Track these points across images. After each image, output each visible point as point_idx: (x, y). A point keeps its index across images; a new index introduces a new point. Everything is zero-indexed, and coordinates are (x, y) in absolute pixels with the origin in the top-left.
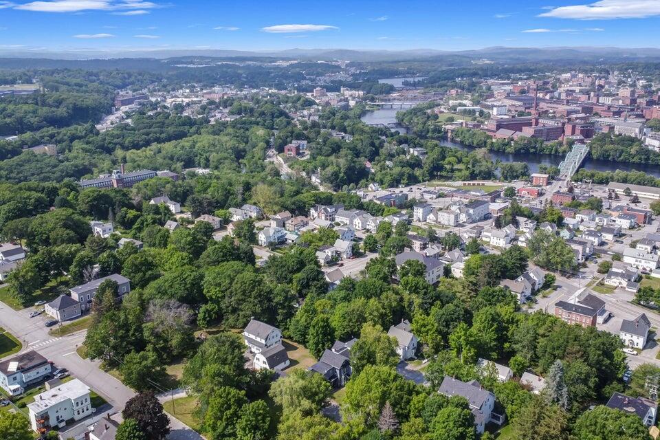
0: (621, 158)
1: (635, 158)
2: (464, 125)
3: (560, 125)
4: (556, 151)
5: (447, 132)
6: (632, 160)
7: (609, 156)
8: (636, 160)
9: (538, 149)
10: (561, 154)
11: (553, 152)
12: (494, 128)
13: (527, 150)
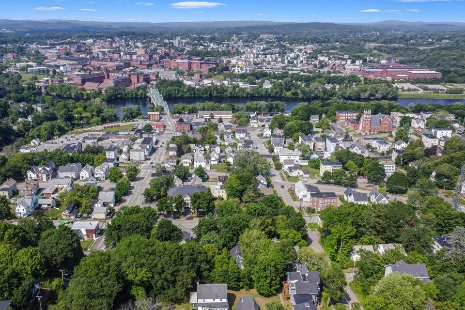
0: (179, 95)
1: (187, 94)
2: (50, 81)
3: (127, 76)
4: (136, 95)
5: (41, 88)
6: (186, 96)
7: (171, 94)
8: (188, 95)
9: (123, 95)
10: (139, 97)
11: (134, 96)
12: (80, 82)
13: (116, 96)
